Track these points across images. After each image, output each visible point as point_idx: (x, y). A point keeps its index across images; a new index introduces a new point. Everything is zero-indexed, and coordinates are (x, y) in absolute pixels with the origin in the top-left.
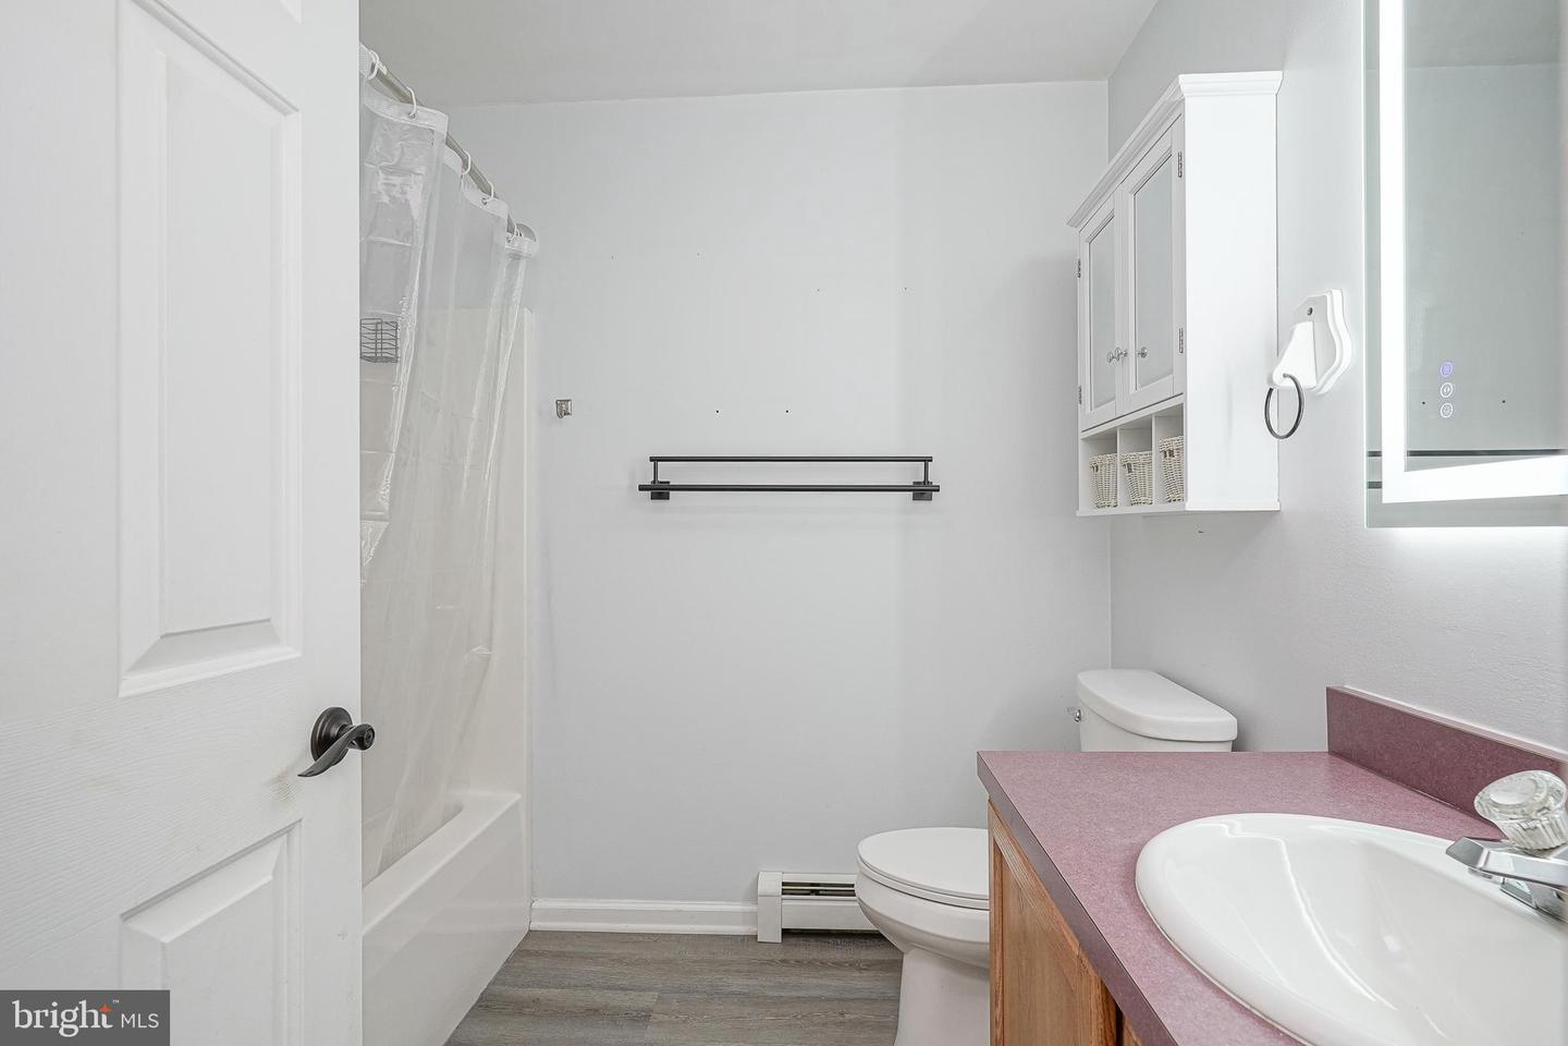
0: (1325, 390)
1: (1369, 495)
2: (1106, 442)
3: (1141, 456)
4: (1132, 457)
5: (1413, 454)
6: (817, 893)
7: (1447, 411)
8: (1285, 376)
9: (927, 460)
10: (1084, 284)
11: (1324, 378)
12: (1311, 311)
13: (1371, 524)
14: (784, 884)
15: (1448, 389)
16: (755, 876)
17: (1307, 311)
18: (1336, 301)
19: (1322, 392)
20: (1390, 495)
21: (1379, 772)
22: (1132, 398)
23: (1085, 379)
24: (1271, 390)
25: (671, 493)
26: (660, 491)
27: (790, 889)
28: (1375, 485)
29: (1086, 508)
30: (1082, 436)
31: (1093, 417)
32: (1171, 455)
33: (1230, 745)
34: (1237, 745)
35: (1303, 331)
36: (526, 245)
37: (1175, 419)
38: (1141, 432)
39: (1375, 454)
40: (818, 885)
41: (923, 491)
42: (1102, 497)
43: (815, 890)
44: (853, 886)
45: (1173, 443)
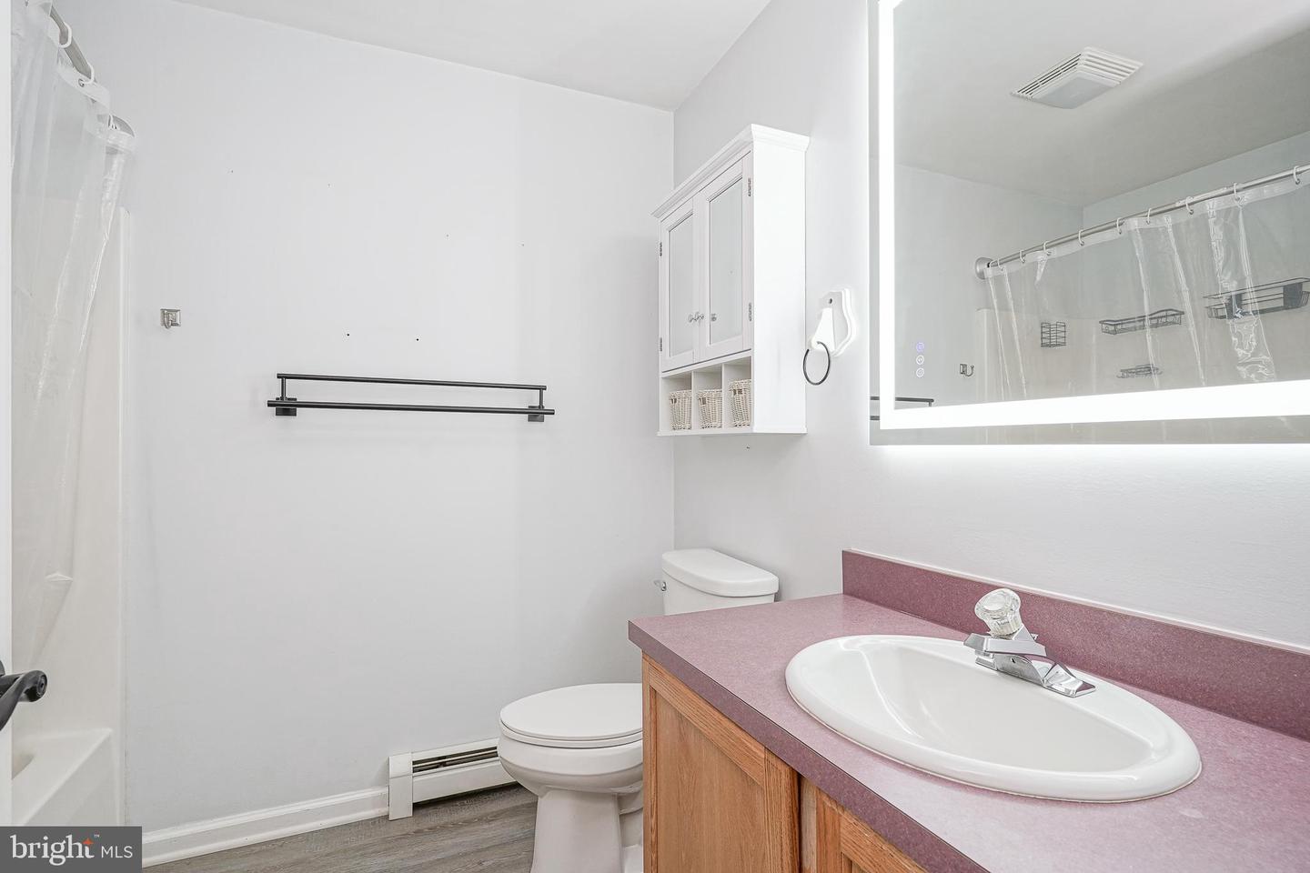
0: (840, 353)
1: (870, 423)
2: (684, 381)
3: (714, 392)
4: (706, 392)
5: (898, 399)
6: (444, 764)
7: (920, 373)
8: (818, 343)
9: (542, 389)
10: (664, 262)
11: (840, 345)
12: (831, 300)
13: (871, 444)
14: (414, 763)
15: (920, 360)
16: (385, 760)
17: (828, 301)
18: (848, 297)
19: (838, 355)
20: (885, 424)
21: (877, 603)
22: (706, 349)
23: (664, 333)
24: (808, 350)
25: (298, 409)
26: (285, 408)
27: (420, 766)
28: (875, 418)
29: (665, 430)
30: (662, 375)
31: (672, 362)
32: (740, 392)
33: (773, 598)
34: (777, 597)
35: (828, 312)
36: (121, 139)
37: (744, 368)
38: (713, 375)
39: (875, 398)
40: (445, 757)
41: (536, 414)
42: (677, 422)
43: (442, 762)
44: (495, 748)
45: (742, 384)
